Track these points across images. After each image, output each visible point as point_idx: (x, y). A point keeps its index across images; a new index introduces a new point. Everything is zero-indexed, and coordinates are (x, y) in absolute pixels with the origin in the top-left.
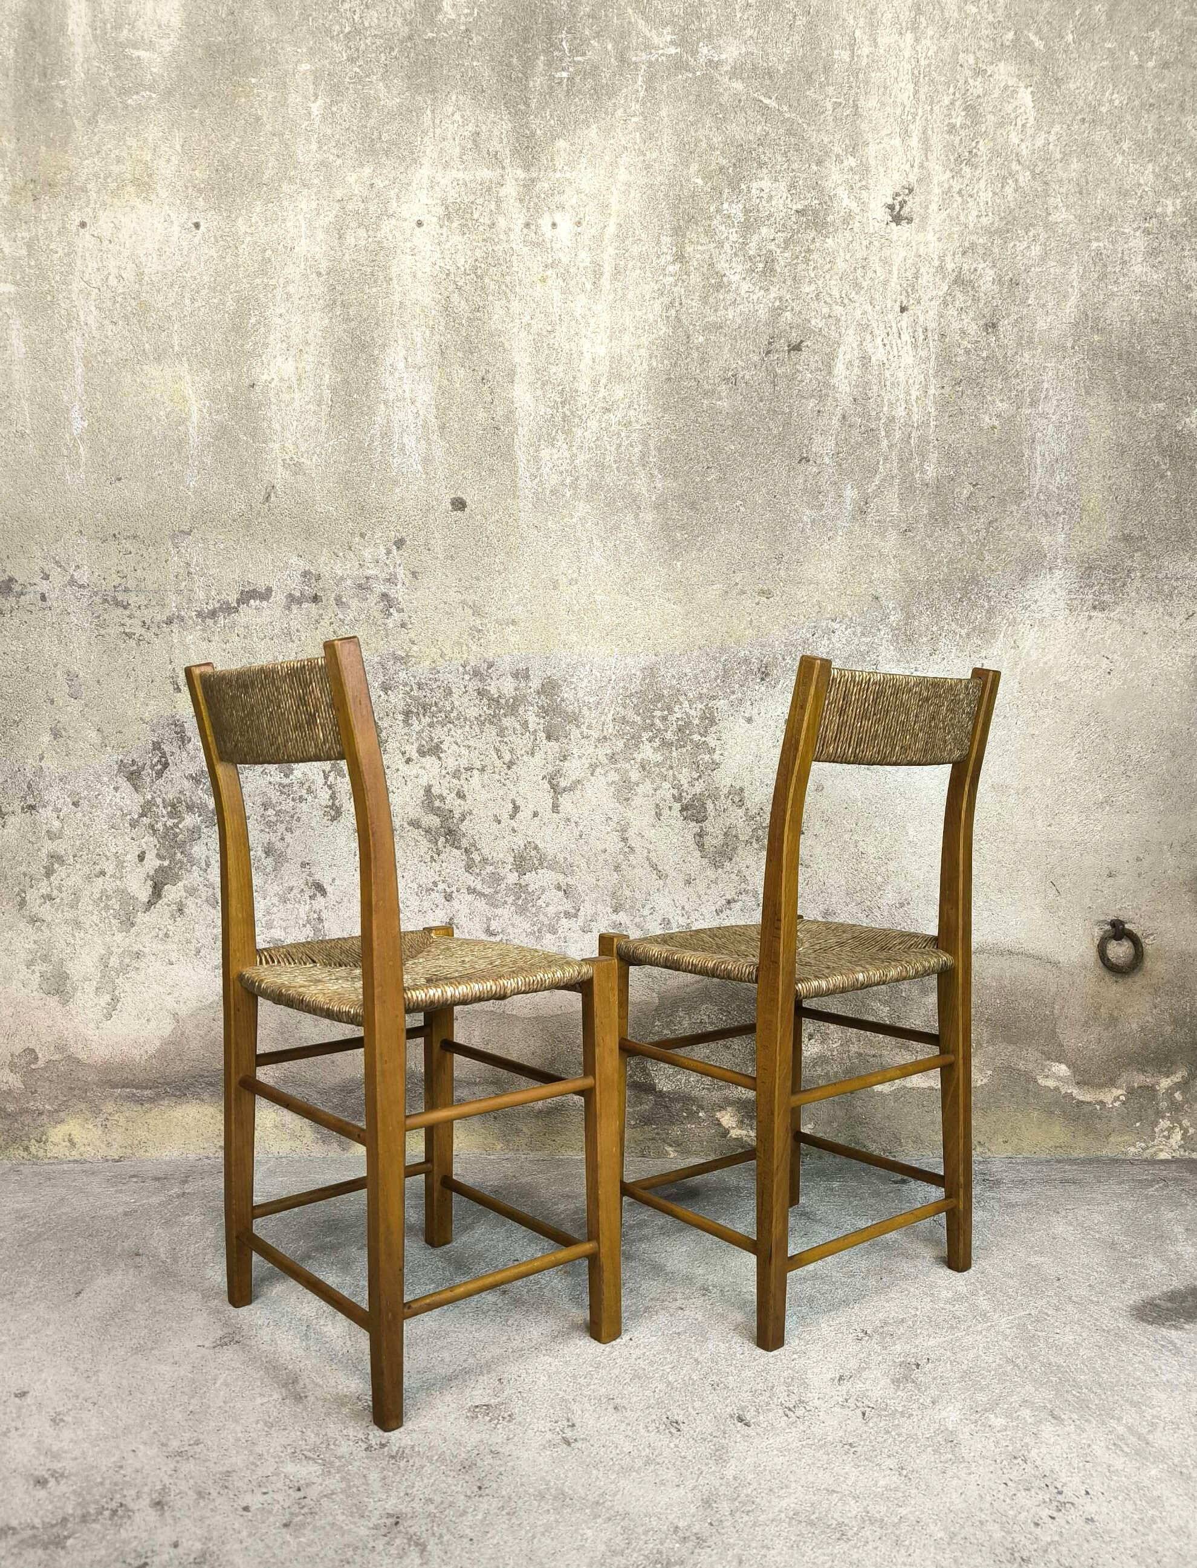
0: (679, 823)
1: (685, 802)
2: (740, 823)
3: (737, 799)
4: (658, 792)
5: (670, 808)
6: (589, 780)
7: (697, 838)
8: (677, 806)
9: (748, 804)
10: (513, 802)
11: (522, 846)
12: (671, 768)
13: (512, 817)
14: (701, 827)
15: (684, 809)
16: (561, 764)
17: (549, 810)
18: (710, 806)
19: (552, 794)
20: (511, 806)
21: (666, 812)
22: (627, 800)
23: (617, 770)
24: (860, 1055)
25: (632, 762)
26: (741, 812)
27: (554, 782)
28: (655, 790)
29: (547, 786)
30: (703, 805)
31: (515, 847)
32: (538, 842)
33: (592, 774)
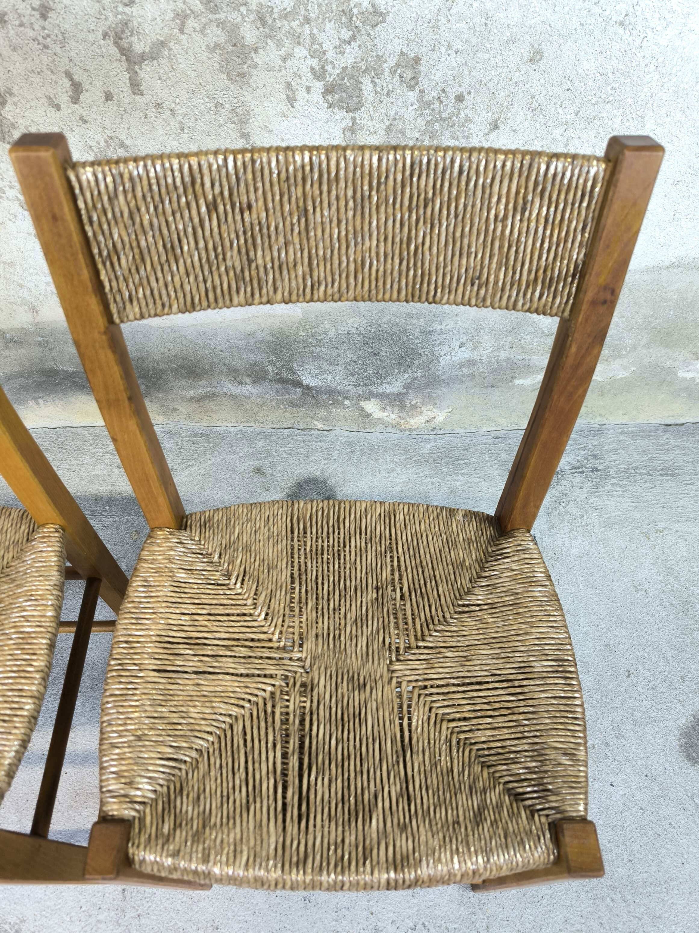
0: (324, 113)
1: (330, 79)
2: (410, 113)
3: (408, 75)
4: (289, 63)
5: (308, 89)
6: (179, 42)
7: (348, 134)
8: (318, 87)
9: (424, 83)
10: (69, 75)
11: (103, 144)
12: (307, 20)
13: (75, 100)
14: (354, 119)
15: (329, 90)
16: (127, 10)
17: (127, 89)
18: (367, 86)
19: (125, 64)
20: (67, 83)
21: (301, 95)
22: (242, 75)
23: (221, 24)
24: (509, 359)
25: (243, 9)
26: (413, 96)
27: (124, 43)
28: (284, 60)
29: (114, 50)
30: (358, 86)
31: (93, 144)
32: (123, 137)
33: (182, 31)
